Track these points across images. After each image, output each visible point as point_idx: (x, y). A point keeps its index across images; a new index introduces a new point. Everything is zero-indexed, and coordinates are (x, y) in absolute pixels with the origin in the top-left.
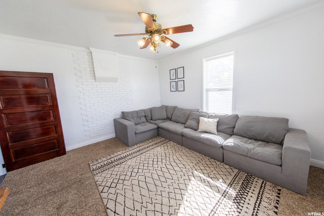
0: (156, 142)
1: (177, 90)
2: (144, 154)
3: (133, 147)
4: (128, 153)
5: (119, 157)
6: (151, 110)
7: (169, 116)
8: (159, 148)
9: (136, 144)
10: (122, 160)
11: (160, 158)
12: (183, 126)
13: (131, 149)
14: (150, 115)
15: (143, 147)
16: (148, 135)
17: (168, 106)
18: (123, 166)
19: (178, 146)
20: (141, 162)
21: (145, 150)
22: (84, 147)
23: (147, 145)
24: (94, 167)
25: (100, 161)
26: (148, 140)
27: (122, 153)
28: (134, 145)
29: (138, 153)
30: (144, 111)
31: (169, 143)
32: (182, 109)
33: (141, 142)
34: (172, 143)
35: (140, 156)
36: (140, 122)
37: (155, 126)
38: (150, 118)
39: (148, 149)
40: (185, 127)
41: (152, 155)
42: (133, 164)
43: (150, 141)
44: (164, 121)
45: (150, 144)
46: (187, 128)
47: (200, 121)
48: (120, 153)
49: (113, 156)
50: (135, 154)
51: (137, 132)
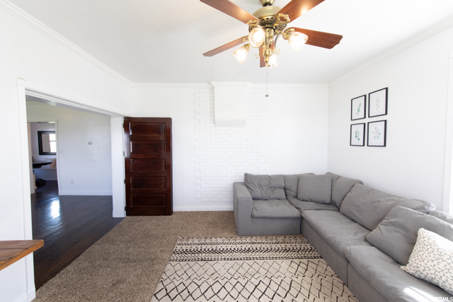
0: (288, 246)
1: (365, 142)
2: (251, 262)
3: (243, 238)
4: (229, 247)
5: (214, 247)
6: (298, 179)
7: (337, 198)
8: (285, 264)
9: (252, 236)
10: (213, 256)
11: (274, 286)
12: (362, 233)
13: (238, 241)
14: (294, 188)
15: (258, 246)
16: (279, 226)
17: (339, 177)
18: (207, 266)
19: (336, 280)
20: (236, 276)
21: (257, 255)
22: (192, 212)
23: (268, 246)
24: (179, 247)
25: (190, 241)
26: (277, 235)
27: (222, 242)
28: (246, 235)
29: (243, 255)
30: (284, 177)
31: (316, 261)
32: (371, 191)
33: (261, 235)
34: (323, 264)
35: (241, 262)
36: (272, 196)
37: (295, 213)
38: (294, 194)
39: (266, 255)
40: (366, 240)
41: (262, 271)
42: (222, 272)
43: (280, 239)
44: (322, 206)
45: (274, 246)
46: (372, 245)
47: (419, 240)
48: (219, 240)
49: (208, 241)
50: (238, 255)
51: (256, 213)
